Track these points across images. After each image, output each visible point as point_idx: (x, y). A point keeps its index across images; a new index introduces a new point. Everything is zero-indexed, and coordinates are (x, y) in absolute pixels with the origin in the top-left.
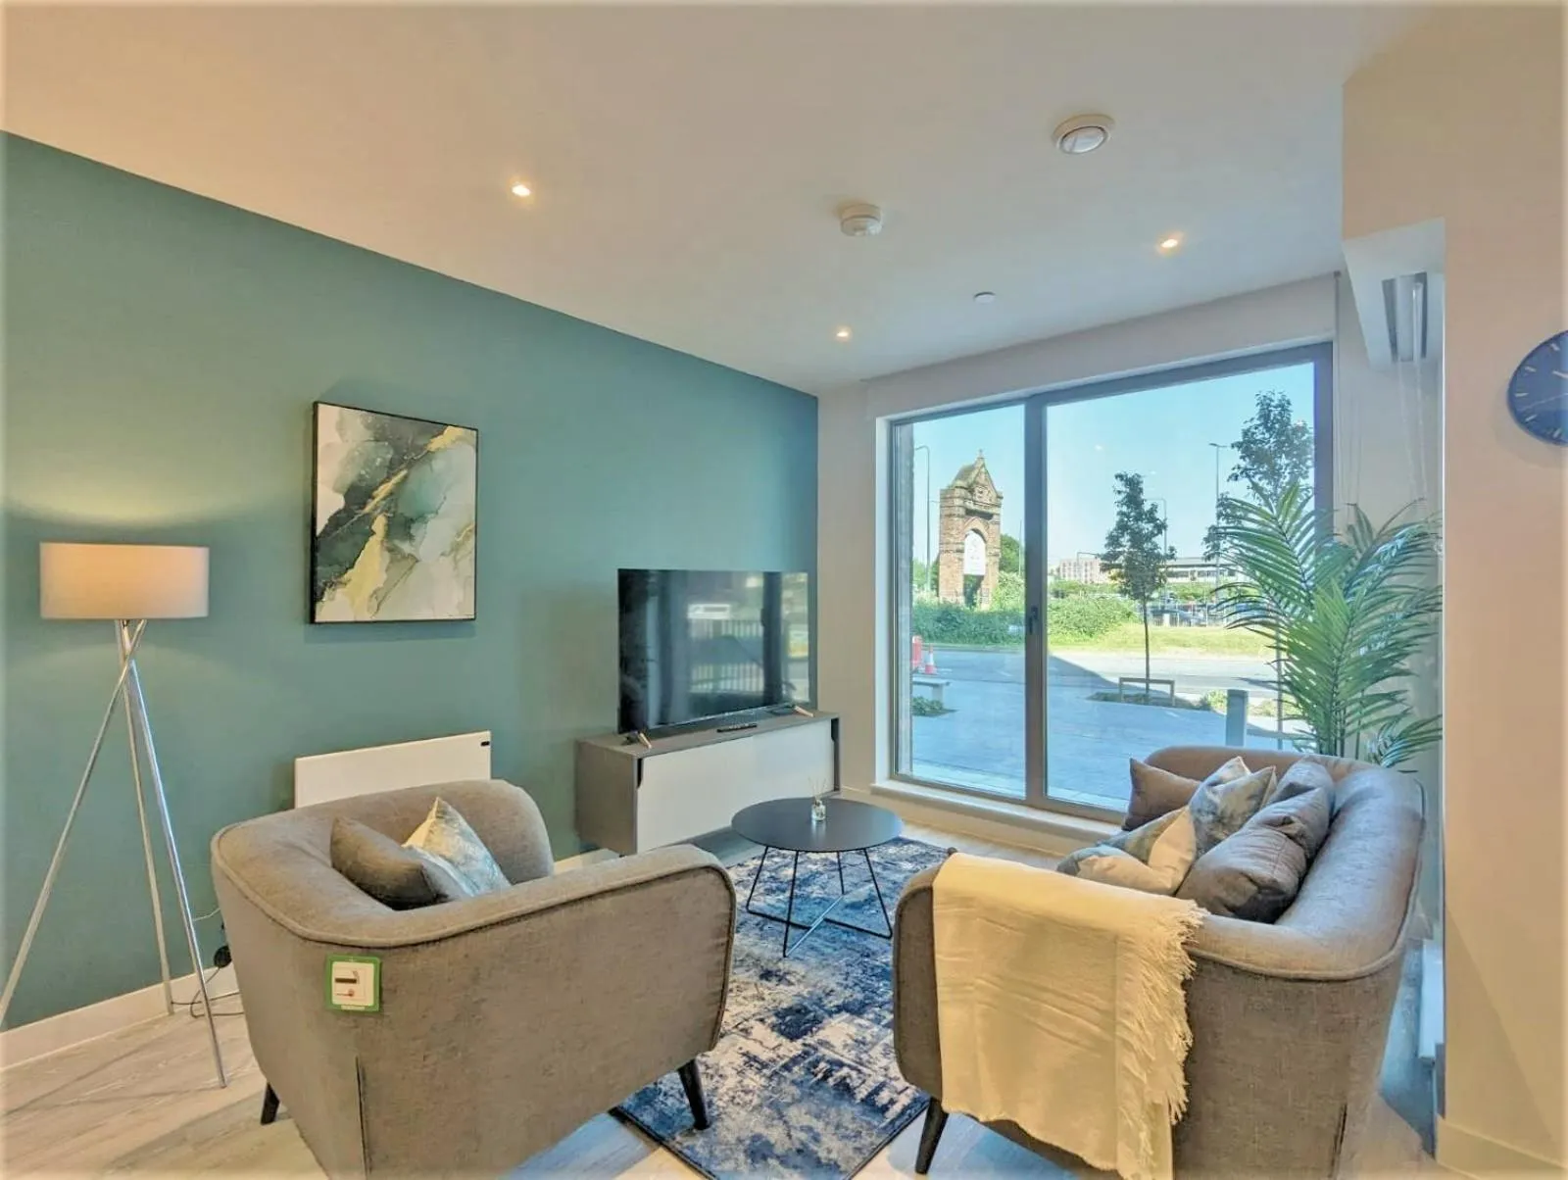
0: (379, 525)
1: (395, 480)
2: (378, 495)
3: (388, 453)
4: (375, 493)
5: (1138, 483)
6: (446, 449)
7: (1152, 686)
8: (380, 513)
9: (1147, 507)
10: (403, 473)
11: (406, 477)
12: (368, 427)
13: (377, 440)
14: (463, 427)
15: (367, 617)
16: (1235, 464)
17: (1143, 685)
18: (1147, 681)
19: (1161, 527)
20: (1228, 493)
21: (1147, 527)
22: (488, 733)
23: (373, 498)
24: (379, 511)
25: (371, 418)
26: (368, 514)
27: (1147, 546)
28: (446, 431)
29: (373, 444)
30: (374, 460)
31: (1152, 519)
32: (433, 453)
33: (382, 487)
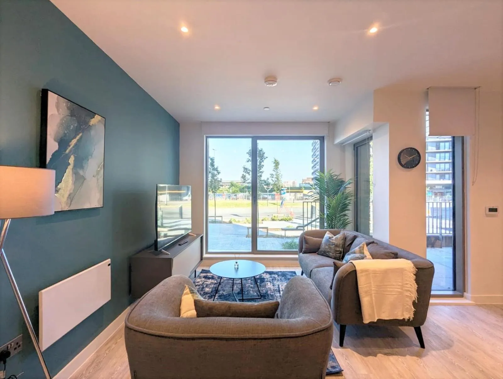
0: (71, 160)
1: (78, 137)
2: (71, 145)
3: (75, 124)
4: (70, 143)
5: (214, 160)
6: (95, 125)
7: (217, 218)
8: (72, 154)
9: (215, 167)
10: (81, 135)
11: (81, 137)
12: (68, 108)
13: (71, 116)
14: (101, 116)
15: (66, 208)
16: (247, 158)
17: (214, 218)
18: (215, 217)
19: (219, 173)
20: (245, 165)
21: (216, 172)
22: (109, 260)
23: (70, 146)
24: (72, 153)
25: (69, 104)
26: (67, 154)
27: (215, 178)
28: (95, 117)
29: (70, 117)
30: (70, 126)
31: (217, 171)
32: (91, 126)
33: (73, 141)
